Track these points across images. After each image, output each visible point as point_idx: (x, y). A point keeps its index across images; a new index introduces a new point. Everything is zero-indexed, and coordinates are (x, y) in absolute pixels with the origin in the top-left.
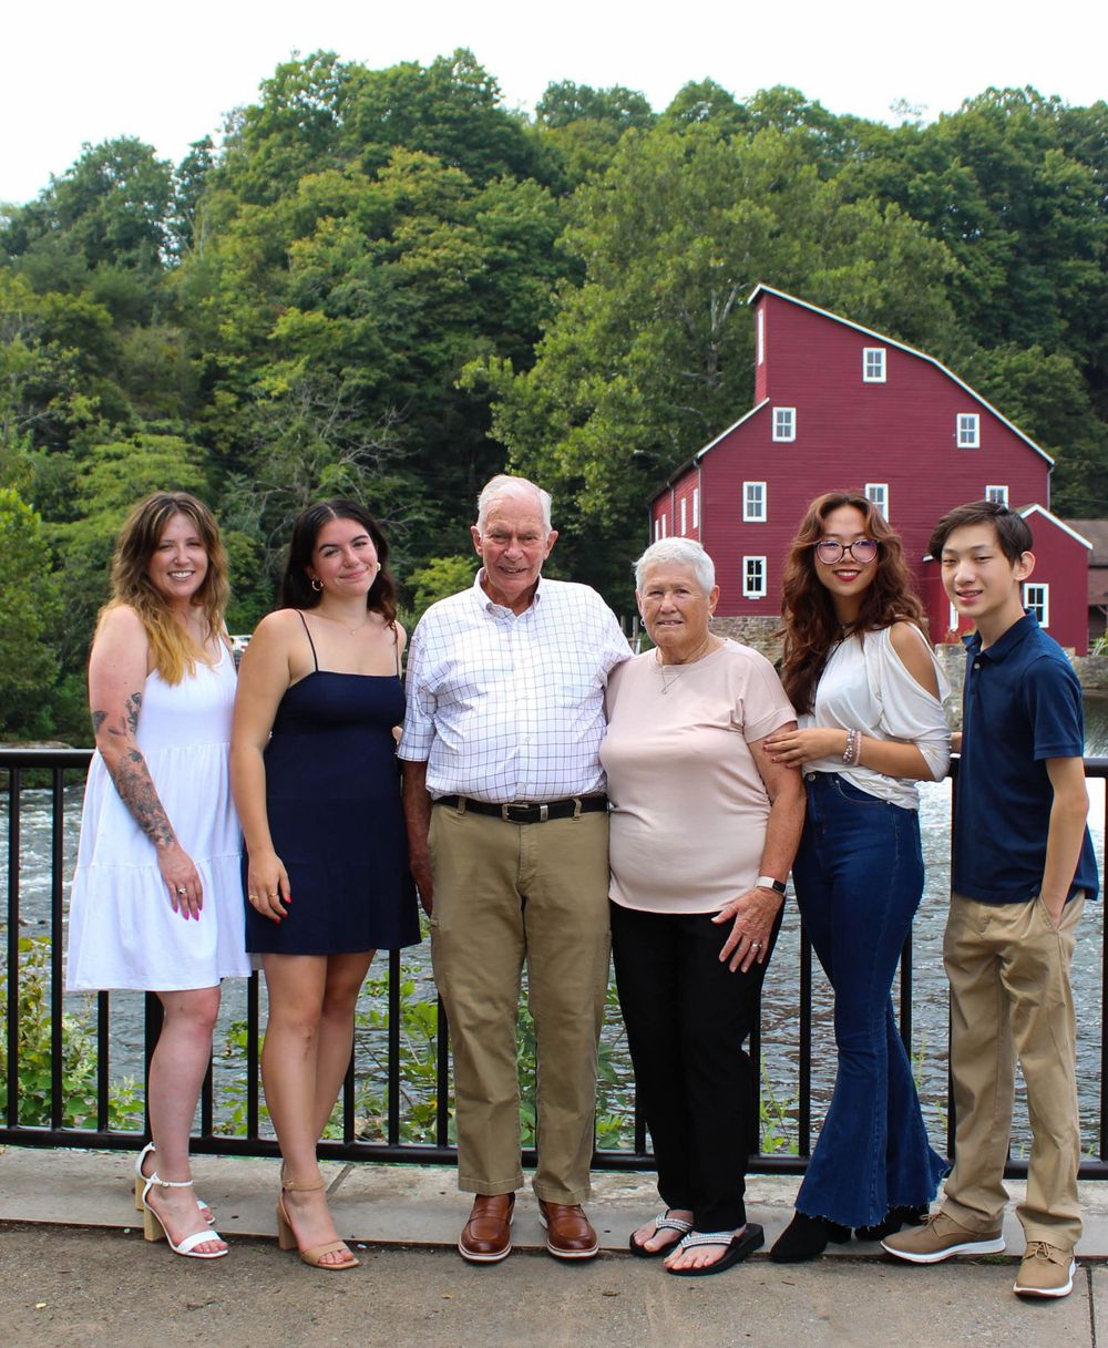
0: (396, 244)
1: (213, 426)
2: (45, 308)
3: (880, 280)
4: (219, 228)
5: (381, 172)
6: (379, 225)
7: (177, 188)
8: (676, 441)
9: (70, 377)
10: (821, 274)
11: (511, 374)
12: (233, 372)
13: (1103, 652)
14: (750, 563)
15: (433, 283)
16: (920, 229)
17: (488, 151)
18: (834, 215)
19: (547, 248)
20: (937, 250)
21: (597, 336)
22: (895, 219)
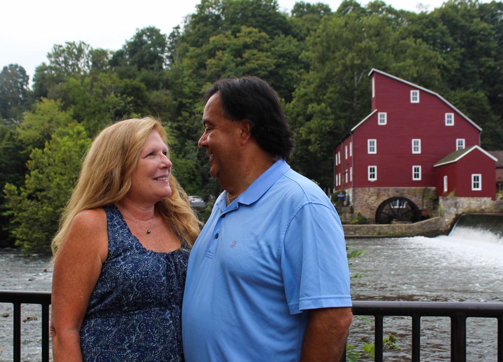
0: (244, 59)
1: (181, 124)
2: (122, 84)
3: (415, 66)
4: (183, 55)
5: (238, 35)
6: (238, 53)
7: (168, 43)
8: (343, 126)
9: (130, 107)
10: (394, 65)
11: (284, 103)
12: (188, 105)
13: (501, 199)
14: (371, 169)
15: (256, 73)
16: (429, 48)
17: (275, 26)
18: (398, 44)
19: (296, 59)
20: (436, 56)
21: (314, 89)
22: (420, 44)
